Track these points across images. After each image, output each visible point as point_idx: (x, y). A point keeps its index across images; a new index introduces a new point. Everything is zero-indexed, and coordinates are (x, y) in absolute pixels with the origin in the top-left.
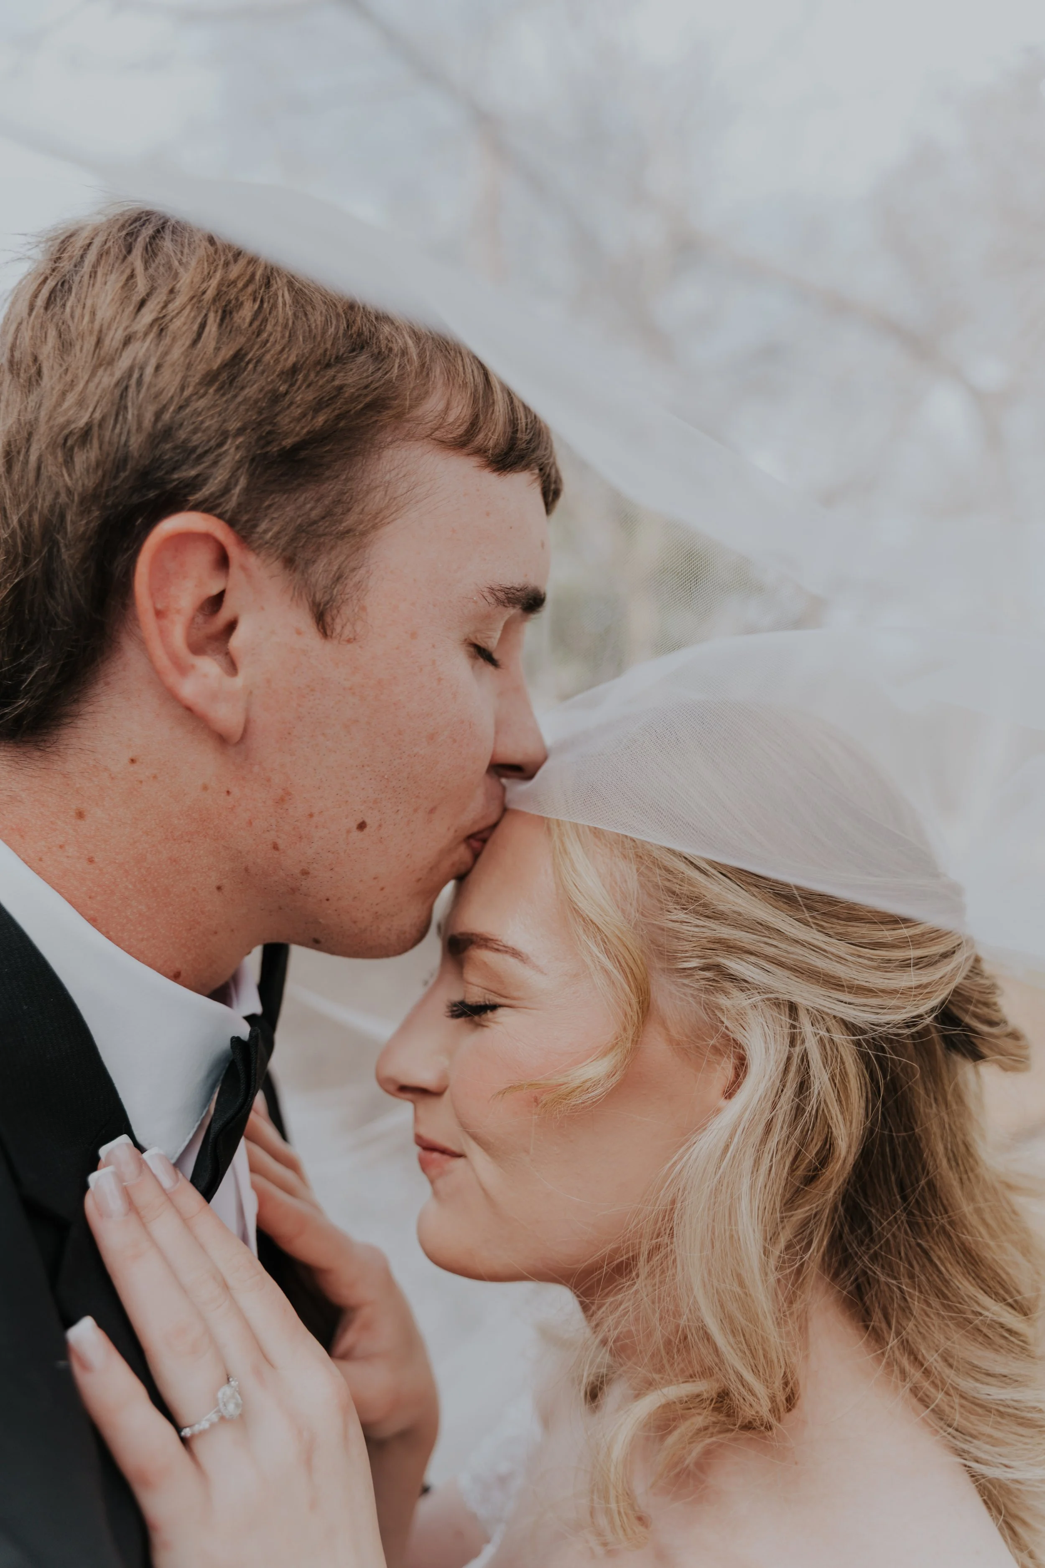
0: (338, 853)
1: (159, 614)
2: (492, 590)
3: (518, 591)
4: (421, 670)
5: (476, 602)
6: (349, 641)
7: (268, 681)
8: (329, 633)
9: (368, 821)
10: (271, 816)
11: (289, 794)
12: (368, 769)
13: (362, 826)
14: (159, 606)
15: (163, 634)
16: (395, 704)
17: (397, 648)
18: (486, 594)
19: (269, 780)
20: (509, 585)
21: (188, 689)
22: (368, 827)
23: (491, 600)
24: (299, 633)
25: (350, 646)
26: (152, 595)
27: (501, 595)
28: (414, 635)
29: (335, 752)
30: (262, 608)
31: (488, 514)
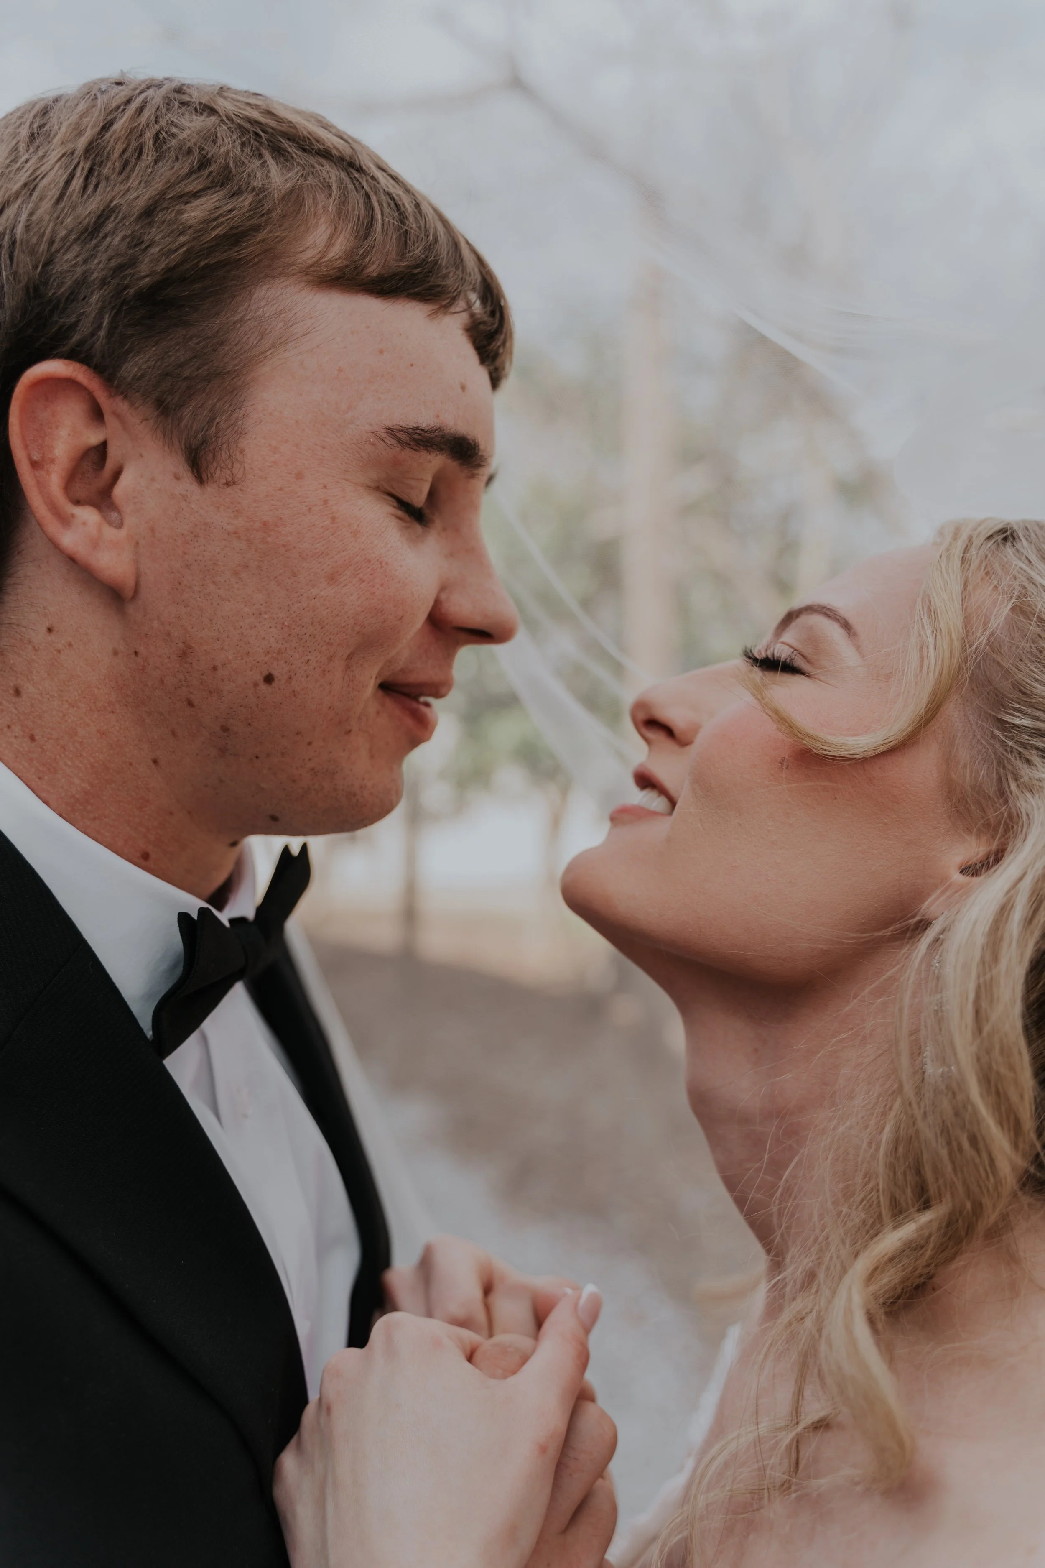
0: (251, 708)
1: (35, 465)
2: (390, 431)
3: (426, 432)
4: (310, 509)
5: (373, 444)
6: (227, 484)
7: (152, 530)
8: (204, 477)
9: (275, 673)
10: (178, 672)
11: (190, 647)
12: (266, 616)
13: (269, 679)
14: (36, 457)
15: (41, 485)
16: (284, 546)
17: (281, 489)
18: (384, 435)
19: (169, 634)
20: (412, 424)
21: (69, 540)
22: (276, 679)
23: (390, 441)
24: (177, 477)
25: (229, 490)
26: (26, 447)
27: (403, 437)
28: (299, 476)
29: (229, 601)
30: (141, 455)
31: (381, 352)
